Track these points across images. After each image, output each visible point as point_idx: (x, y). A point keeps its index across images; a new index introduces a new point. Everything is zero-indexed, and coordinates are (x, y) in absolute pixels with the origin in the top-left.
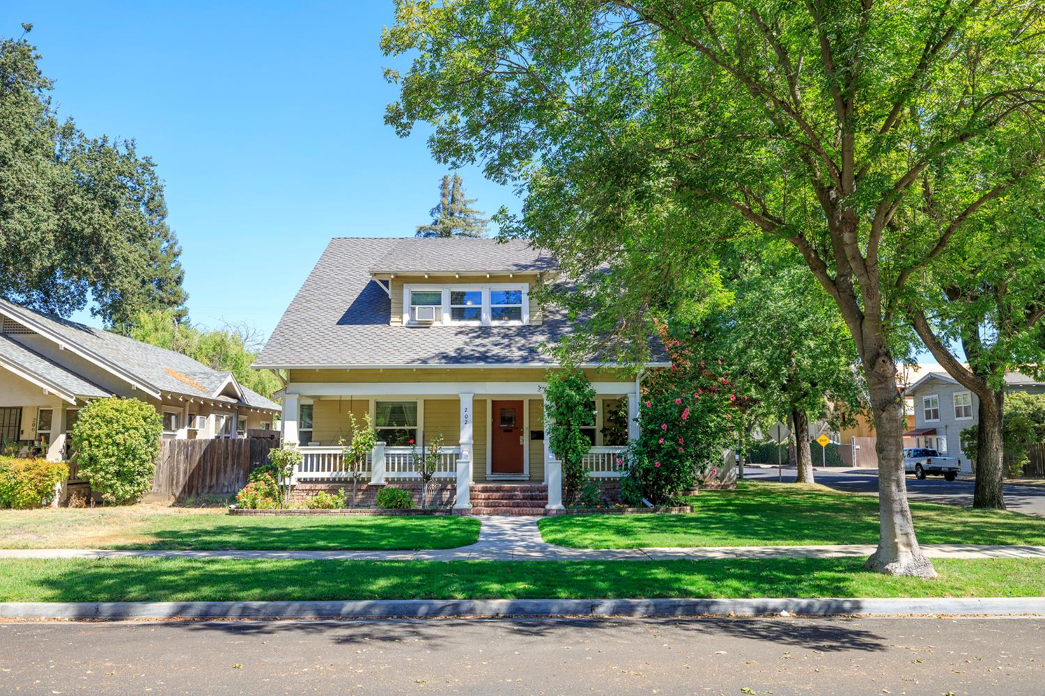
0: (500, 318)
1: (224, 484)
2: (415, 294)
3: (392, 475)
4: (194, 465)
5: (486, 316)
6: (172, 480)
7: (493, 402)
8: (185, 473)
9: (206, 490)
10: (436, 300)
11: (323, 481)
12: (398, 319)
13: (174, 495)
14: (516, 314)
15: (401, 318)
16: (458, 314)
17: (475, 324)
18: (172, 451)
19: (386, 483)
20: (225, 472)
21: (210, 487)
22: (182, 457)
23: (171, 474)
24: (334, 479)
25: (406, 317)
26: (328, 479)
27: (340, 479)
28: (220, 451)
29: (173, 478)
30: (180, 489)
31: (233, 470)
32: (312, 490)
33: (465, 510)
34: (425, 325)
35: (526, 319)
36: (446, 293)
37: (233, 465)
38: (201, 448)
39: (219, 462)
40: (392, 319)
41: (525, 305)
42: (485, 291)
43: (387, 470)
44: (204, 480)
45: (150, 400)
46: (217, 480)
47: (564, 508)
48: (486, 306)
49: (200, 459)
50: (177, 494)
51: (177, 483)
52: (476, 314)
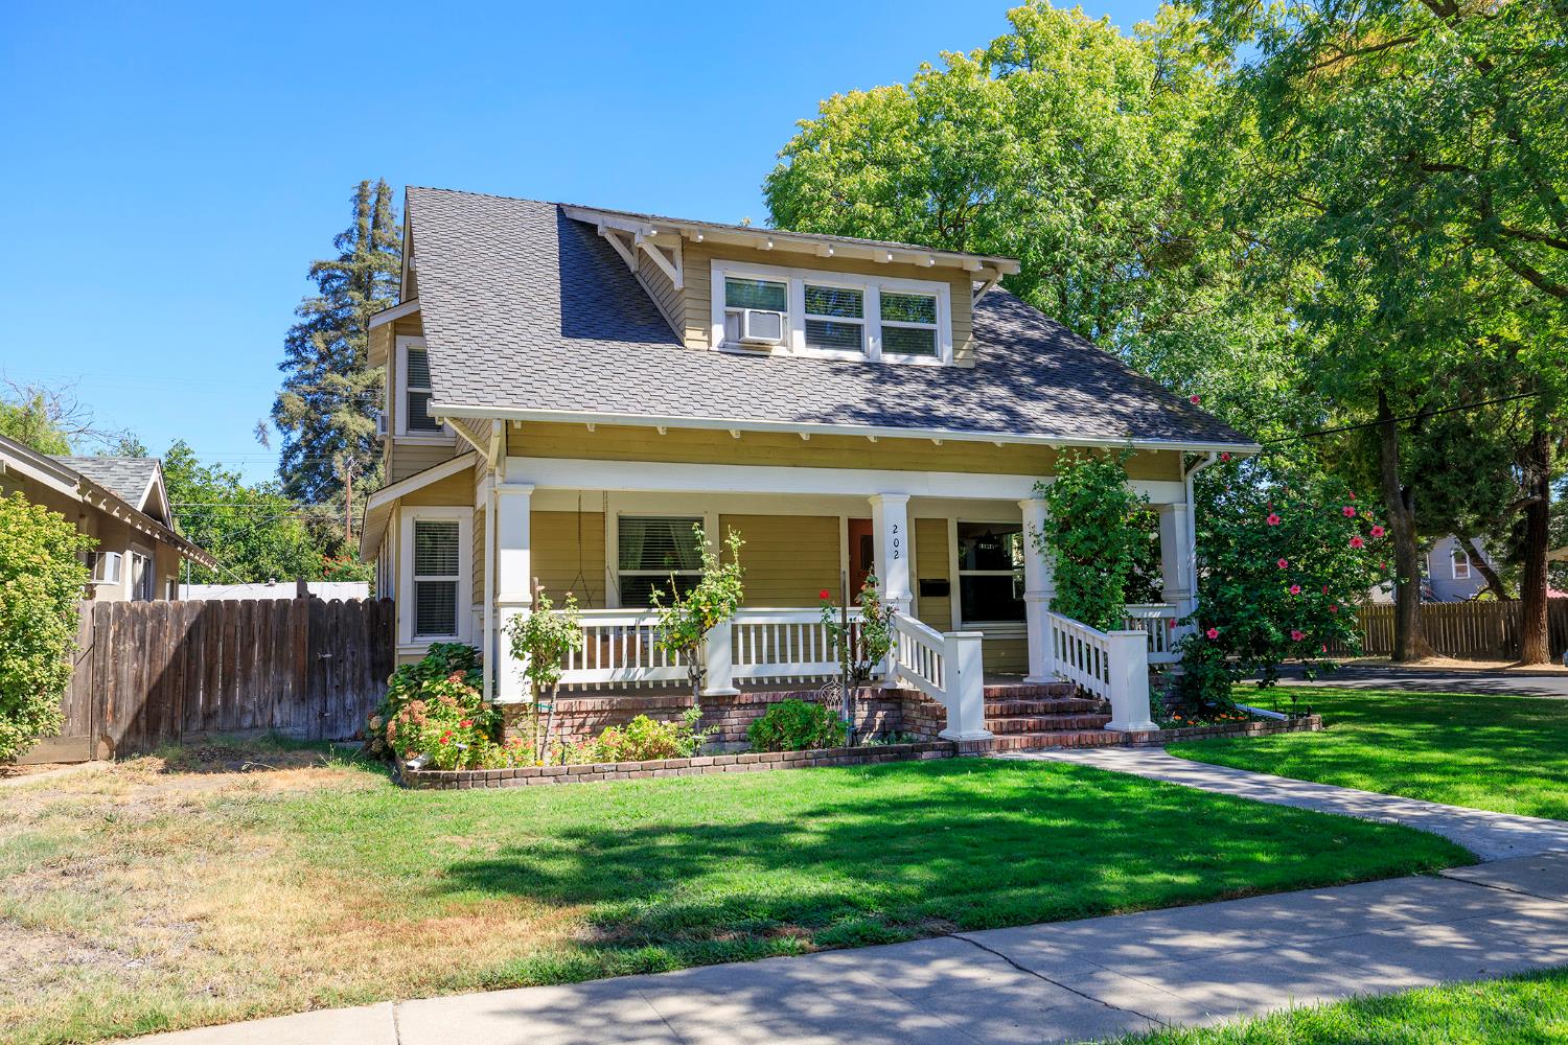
0: (897, 351)
1: (242, 708)
2: (732, 286)
3: (745, 671)
4: (162, 665)
5: (873, 342)
6: (102, 702)
7: (851, 521)
8: (138, 685)
9: (197, 724)
10: (774, 300)
11: (591, 691)
12: (698, 334)
13: (106, 738)
14: (923, 342)
15: (708, 332)
16: (817, 334)
17: (854, 356)
18: (97, 632)
19: (737, 692)
20: (246, 680)
21: (209, 716)
22: (129, 646)
23: (100, 685)
24: (618, 686)
25: (718, 332)
26: (604, 686)
27: (631, 684)
28: (231, 630)
29: (102, 697)
30: (124, 724)
31: (266, 673)
32: (572, 714)
33: (984, 742)
34: (759, 351)
35: (946, 356)
36: (795, 286)
37: (266, 661)
38: (180, 624)
39: (229, 655)
40: (689, 334)
41: (943, 326)
42: (871, 290)
43: (735, 661)
44: (189, 699)
45: (55, 500)
46: (225, 700)
47: (1157, 728)
48: (871, 322)
49: (177, 649)
50: (117, 737)
51: (116, 709)
52: (851, 337)
